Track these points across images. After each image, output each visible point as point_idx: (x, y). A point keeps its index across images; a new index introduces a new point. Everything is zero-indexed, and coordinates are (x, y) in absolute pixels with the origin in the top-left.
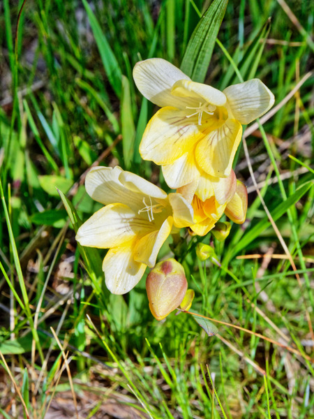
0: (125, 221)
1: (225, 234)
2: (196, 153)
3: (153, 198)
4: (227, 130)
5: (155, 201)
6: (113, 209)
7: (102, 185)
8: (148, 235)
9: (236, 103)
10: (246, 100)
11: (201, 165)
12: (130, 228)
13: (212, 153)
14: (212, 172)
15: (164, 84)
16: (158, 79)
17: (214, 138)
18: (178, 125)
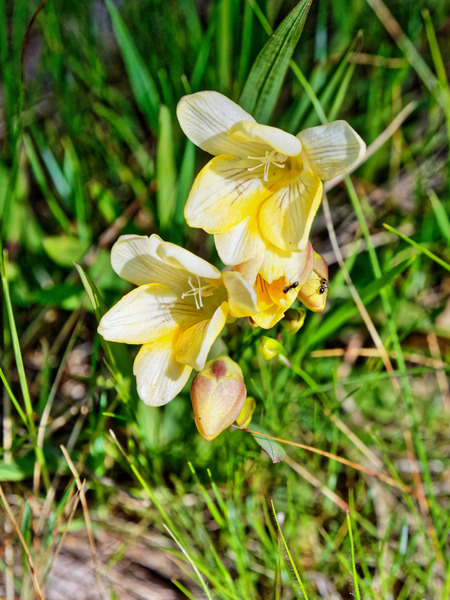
0: (163, 306)
1: (298, 324)
2: (261, 216)
3: (201, 278)
4: (302, 188)
5: (204, 281)
6: (148, 291)
7: (134, 259)
8: (195, 326)
9: (314, 151)
10: (328, 149)
11: (266, 235)
12: (170, 316)
13: (282, 219)
14: (281, 244)
15: (218, 126)
16: (210, 119)
17: (285, 198)
18: (235, 180)
